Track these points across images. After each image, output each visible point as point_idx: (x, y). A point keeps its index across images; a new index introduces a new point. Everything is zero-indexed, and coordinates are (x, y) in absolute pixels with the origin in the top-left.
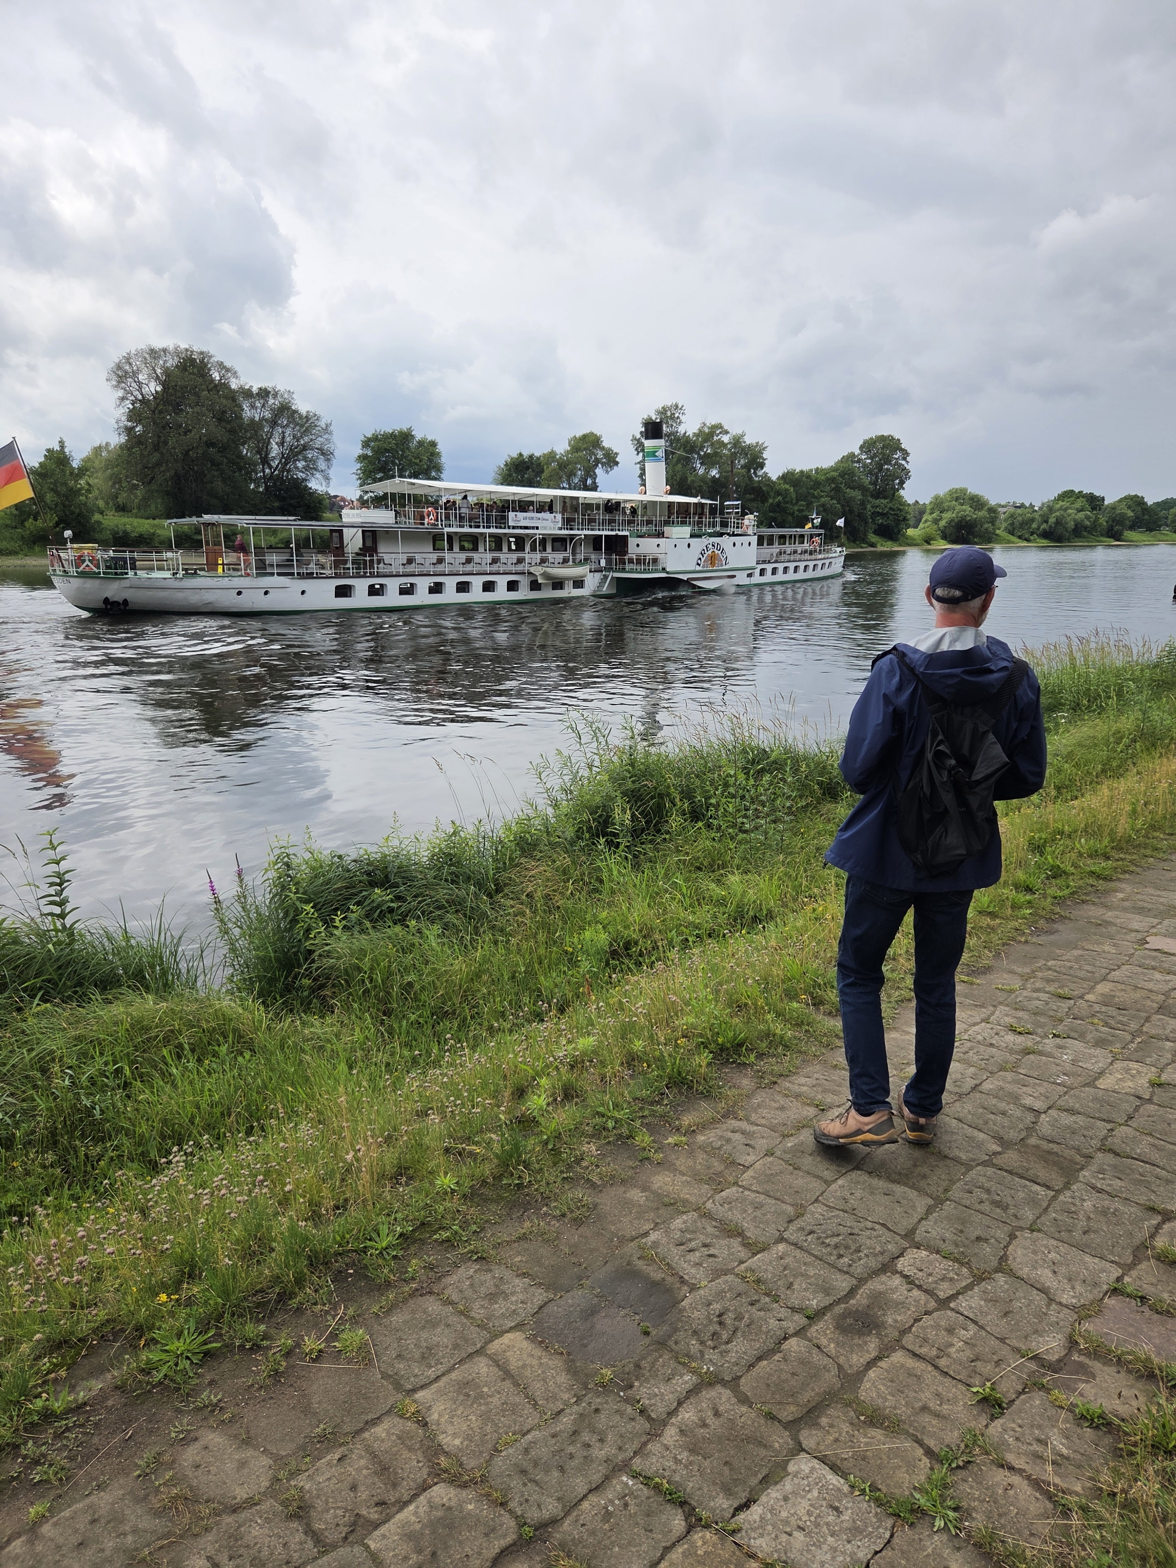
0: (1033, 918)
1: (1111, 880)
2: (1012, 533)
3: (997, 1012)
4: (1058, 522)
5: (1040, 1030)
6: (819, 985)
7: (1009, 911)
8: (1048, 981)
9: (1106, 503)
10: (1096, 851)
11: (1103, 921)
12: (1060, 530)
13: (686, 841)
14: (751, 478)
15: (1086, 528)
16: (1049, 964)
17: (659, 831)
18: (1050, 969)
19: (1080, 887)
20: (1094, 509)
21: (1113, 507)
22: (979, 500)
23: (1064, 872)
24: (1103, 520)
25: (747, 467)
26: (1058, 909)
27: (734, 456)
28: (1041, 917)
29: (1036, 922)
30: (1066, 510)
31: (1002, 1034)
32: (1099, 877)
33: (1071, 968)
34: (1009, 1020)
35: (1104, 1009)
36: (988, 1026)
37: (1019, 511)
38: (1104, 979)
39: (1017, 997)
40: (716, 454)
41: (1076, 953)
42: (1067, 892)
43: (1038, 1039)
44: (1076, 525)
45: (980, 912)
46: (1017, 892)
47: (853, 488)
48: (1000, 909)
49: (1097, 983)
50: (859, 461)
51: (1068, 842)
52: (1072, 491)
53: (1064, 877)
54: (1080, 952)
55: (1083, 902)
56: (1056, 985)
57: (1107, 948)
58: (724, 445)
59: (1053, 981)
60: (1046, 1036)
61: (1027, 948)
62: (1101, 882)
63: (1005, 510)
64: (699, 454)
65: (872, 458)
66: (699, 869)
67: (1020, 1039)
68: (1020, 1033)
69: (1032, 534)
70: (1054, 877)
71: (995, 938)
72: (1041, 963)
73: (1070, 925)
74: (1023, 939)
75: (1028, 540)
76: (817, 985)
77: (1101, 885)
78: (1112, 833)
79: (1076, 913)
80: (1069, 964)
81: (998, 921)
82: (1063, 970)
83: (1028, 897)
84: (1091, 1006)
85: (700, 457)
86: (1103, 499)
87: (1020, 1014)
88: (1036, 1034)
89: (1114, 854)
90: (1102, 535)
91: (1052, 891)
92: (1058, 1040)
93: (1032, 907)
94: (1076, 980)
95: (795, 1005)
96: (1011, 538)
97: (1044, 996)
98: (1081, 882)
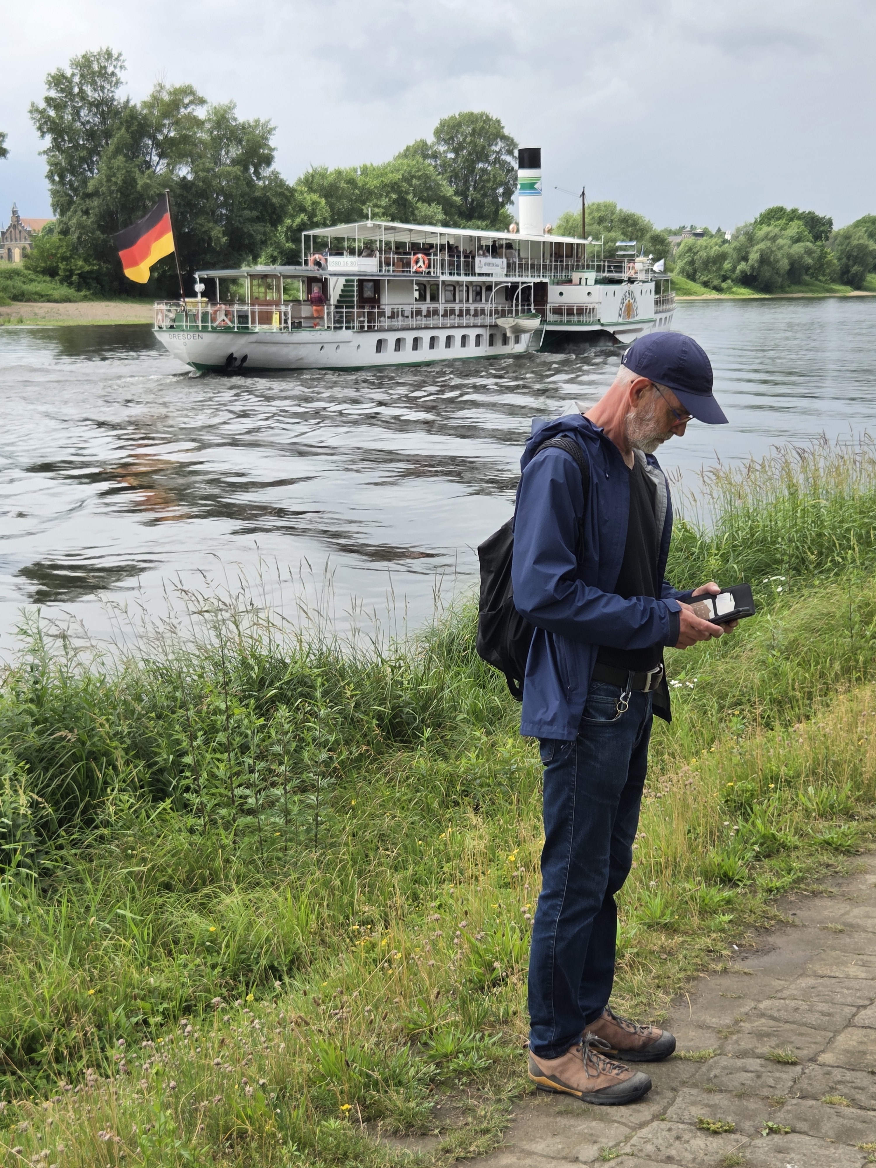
0: (734, 930)
1: (857, 853)
2: (692, 277)
3: (679, 1100)
4: (764, 260)
5: (747, 1125)
6: (376, 1083)
7: (696, 920)
8: (761, 1035)
9: (836, 228)
10: (832, 807)
11: (846, 924)
12: (767, 273)
13: (141, 838)
14: (250, 183)
15: (807, 268)
16: (762, 1006)
17: (89, 822)
18: (763, 1015)
19: (808, 870)
20: (817, 237)
21: (847, 236)
22: (635, 223)
23: (784, 846)
24: (832, 256)
25: (242, 162)
26: (773, 911)
27: (217, 143)
28: (748, 926)
29: (741, 935)
30: (774, 239)
31: (686, 1137)
32: (838, 850)
33: (796, 1009)
34: (698, 1112)
35: (849, 1076)
36: (664, 1125)
37: (702, 241)
38: (849, 1024)
39: (710, 1070)
40: (185, 139)
41: (805, 982)
42: (788, 879)
43: (745, 1140)
44: (792, 264)
45: (650, 926)
46: (709, 886)
47: (428, 201)
48: (682, 916)
49: (837, 1032)
50: (435, 156)
51: (787, 794)
52: (781, 209)
53: (783, 854)
54: (811, 981)
55: (815, 894)
56: (773, 1041)
57: (853, 970)
58: (199, 123)
59: (768, 1035)
60: (758, 1133)
61: (726, 982)
62: (841, 858)
63: (678, 239)
64: (154, 138)
65: (456, 151)
66: (168, 887)
67: (715, 1143)
68: (716, 1133)
69: (725, 279)
70: (768, 856)
71: (672, 969)
72: (748, 1006)
73: (794, 935)
74: (719, 967)
75: (718, 289)
76: (371, 1083)
77: (841, 862)
78: (855, 774)
79: (803, 914)
80: (793, 1004)
81: (678, 939)
82: (783, 1014)
83: (727, 893)
84: (828, 1073)
85: (157, 144)
86: (830, 223)
87: (717, 1098)
88: (742, 1131)
89: (861, 810)
90: (833, 281)
91: (765, 879)
92: (776, 1138)
93: (732, 910)
94: (804, 1029)
95: (333, 1124)
96: (691, 285)
97: (755, 1064)
98: (809, 861)
